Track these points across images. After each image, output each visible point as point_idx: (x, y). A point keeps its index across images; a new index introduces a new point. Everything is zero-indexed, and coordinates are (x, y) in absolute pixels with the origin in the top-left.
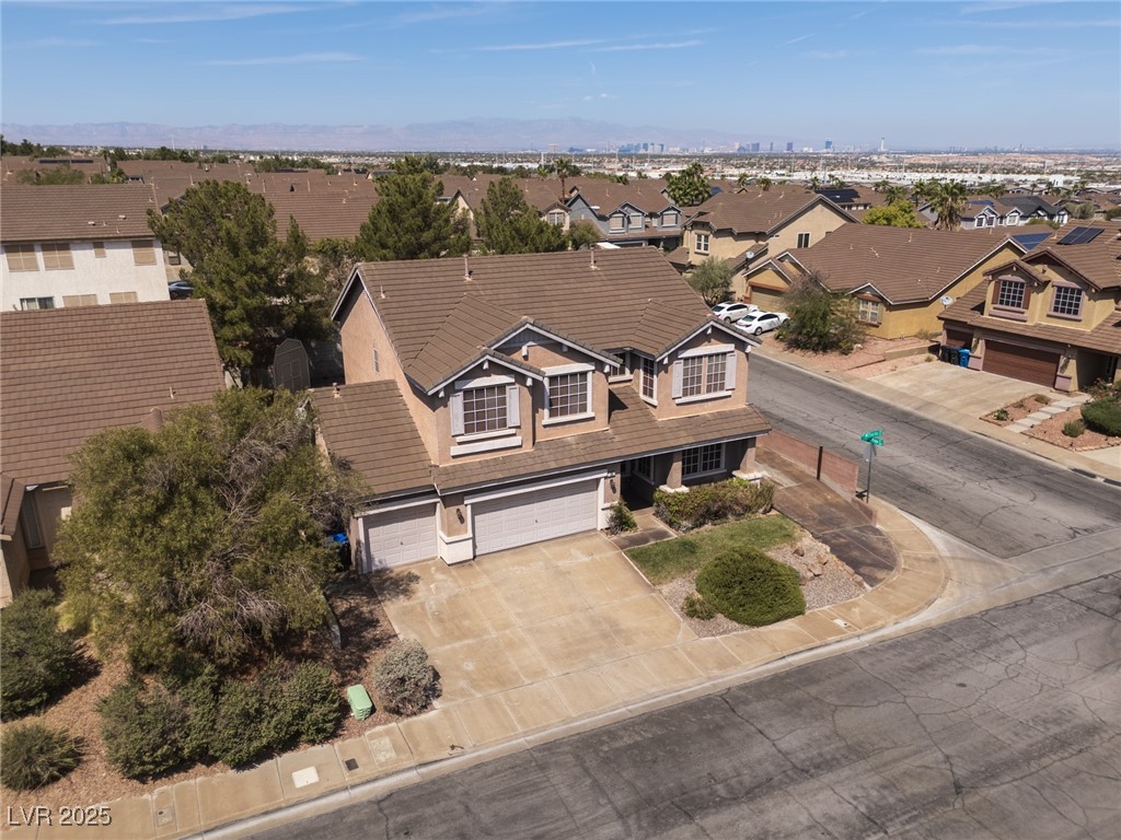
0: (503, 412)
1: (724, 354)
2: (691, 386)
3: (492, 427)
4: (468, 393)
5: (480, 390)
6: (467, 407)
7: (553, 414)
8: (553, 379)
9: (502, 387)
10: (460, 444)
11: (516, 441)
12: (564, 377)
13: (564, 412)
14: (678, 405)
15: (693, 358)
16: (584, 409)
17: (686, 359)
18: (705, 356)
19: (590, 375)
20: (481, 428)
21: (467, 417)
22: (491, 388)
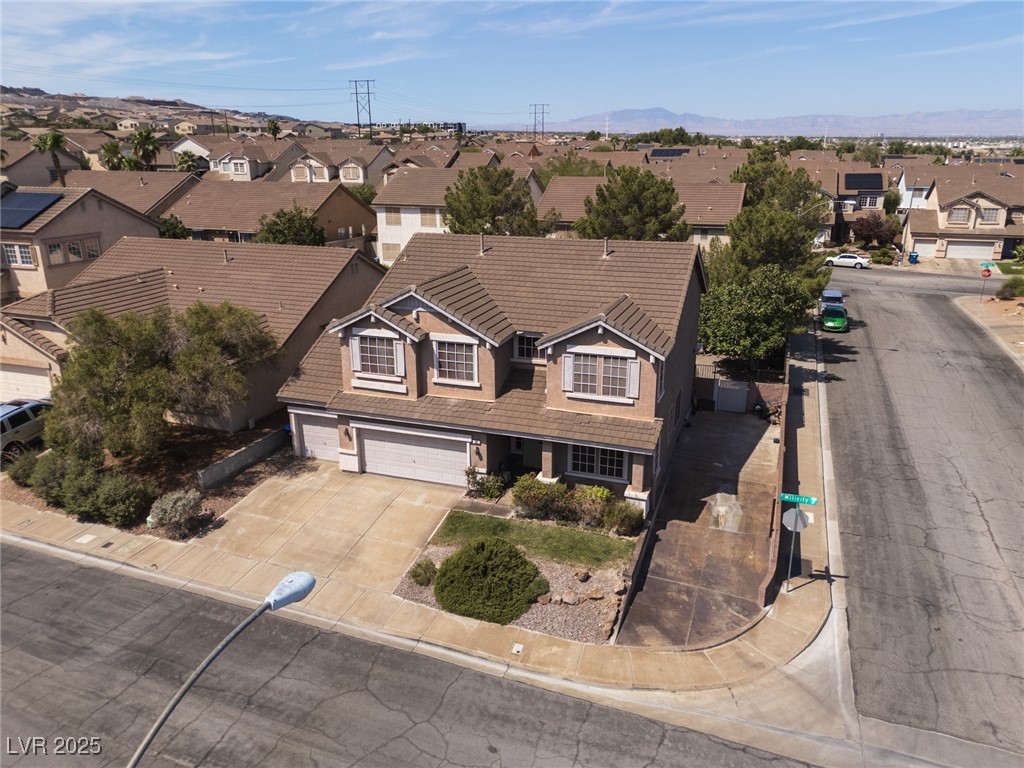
0: (391, 361)
1: (624, 359)
2: (583, 382)
3: (383, 371)
4: (363, 339)
5: (373, 339)
6: (363, 350)
7: (442, 374)
8: (441, 344)
9: (390, 341)
10: (359, 378)
11: (402, 389)
12: (451, 344)
13: (451, 375)
14: (569, 398)
15: (586, 355)
16: (470, 377)
17: (577, 355)
18: (601, 356)
19: (475, 347)
20: (374, 370)
21: (363, 359)
22: (381, 339)
